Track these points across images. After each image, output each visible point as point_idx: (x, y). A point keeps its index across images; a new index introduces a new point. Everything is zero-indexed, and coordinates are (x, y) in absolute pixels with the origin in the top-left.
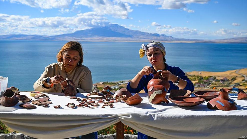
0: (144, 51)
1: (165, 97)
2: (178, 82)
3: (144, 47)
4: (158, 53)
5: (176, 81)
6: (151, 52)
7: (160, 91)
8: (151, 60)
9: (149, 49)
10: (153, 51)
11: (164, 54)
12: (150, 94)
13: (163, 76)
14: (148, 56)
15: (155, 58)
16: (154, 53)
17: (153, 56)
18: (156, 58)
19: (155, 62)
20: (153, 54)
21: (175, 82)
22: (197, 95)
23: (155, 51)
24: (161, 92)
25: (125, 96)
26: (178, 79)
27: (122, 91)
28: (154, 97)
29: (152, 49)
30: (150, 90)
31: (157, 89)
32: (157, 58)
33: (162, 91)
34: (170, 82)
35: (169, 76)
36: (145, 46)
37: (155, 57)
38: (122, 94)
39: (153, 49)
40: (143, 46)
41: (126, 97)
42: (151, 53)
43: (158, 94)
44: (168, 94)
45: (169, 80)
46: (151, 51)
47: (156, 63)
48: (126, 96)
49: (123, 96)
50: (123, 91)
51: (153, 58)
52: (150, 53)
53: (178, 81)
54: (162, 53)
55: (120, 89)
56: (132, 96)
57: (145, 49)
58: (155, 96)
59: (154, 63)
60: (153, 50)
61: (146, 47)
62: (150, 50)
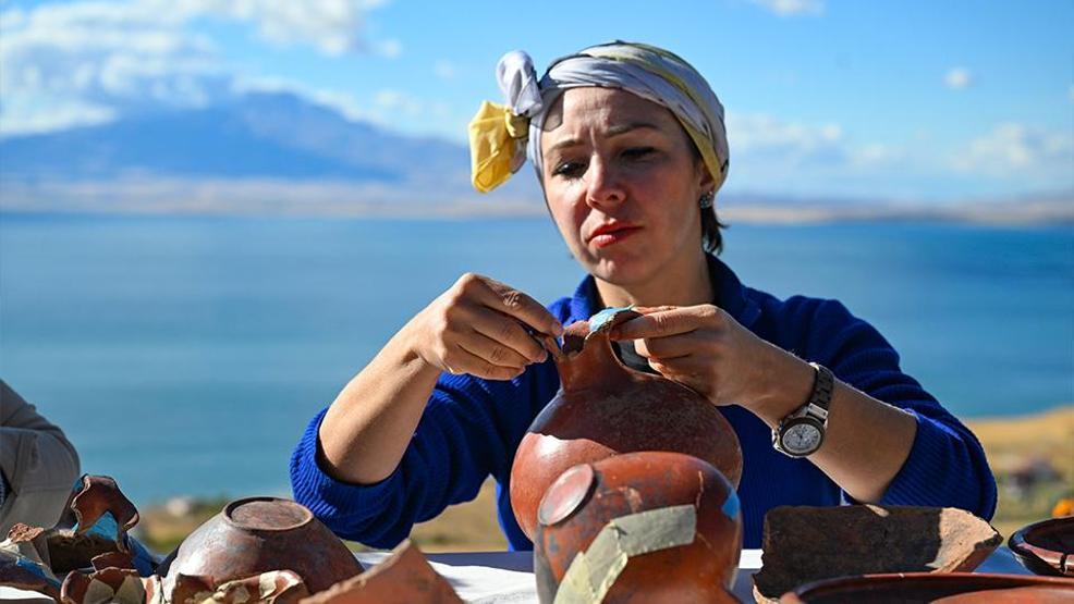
0: (514, 121)
1: (732, 587)
2: (817, 422)
3: (525, 81)
4: (650, 150)
5: (796, 411)
6: (585, 132)
7: (668, 515)
8: (581, 211)
9: (570, 101)
10: (610, 122)
11: (715, 172)
12: (557, 548)
13: (655, 366)
14: (555, 173)
15: (621, 196)
16: (611, 142)
17: (605, 175)
18: (628, 195)
19: (618, 232)
20: (604, 161)
21: (787, 422)
22: (1053, 559)
23: (627, 130)
24: (679, 526)
25: (280, 583)
26: (819, 392)
27: (254, 532)
28: (603, 591)
29: (597, 107)
30: (557, 504)
31: (633, 493)
32: (637, 194)
33: (698, 512)
34: (736, 414)
35: (716, 357)
36: (531, 71)
37: (618, 186)
38: (251, 559)
39: (609, 102)
40: (510, 77)
41: (294, 589)
42: (580, 142)
43: (650, 554)
44: (751, 559)
45: (724, 395)
46: (587, 120)
47: (628, 244)
48: (291, 580)
49: (268, 579)
50: (264, 527)
51: (598, 193)
52: (570, 144)
53: (816, 410)
54: (696, 154)
55: (229, 514)
56: (349, 576)
57: (528, 102)
58: (613, 573)
59: (605, 245)
60: (601, 117)
61: (539, 85)
62: (580, 112)
